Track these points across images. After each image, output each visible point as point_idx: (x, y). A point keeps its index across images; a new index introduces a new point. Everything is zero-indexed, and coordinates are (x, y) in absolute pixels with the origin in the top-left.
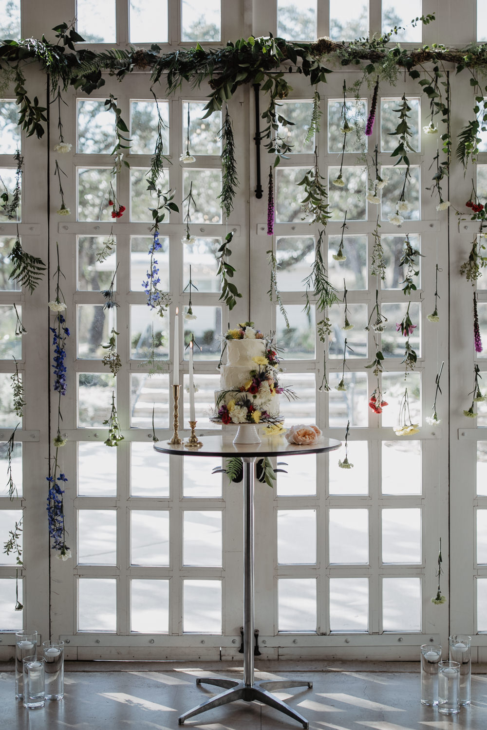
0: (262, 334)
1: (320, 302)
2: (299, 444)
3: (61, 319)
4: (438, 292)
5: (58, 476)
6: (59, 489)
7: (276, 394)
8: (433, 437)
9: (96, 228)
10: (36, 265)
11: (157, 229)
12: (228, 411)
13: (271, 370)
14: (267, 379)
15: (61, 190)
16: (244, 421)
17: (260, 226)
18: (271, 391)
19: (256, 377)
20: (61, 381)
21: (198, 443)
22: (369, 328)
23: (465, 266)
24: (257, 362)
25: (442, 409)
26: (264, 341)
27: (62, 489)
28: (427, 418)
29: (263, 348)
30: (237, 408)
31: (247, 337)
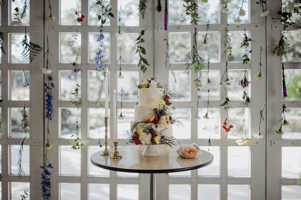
0: (162, 85)
1: (194, 68)
2: (186, 158)
3: (50, 78)
4: (261, 63)
5: (47, 165)
6: (48, 172)
7: (171, 124)
8: (257, 145)
9: (69, 28)
10: (37, 48)
11: (102, 28)
12: (138, 136)
13: (167, 108)
14: (165, 114)
15: (50, 6)
16: (149, 143)
17: (160, 27)
18: (168, 122)
19: (158, 113)
20: (50, 112)
21: (119, 157)
22: (222, 83)
23: (276, 48)
24: (158, 103)
25: (263, 129)
26: (163, 90)
27: (50, 172)
28: (255, 134)
29: (162, 94)
30: (144, 134)
31: (152, 87)
